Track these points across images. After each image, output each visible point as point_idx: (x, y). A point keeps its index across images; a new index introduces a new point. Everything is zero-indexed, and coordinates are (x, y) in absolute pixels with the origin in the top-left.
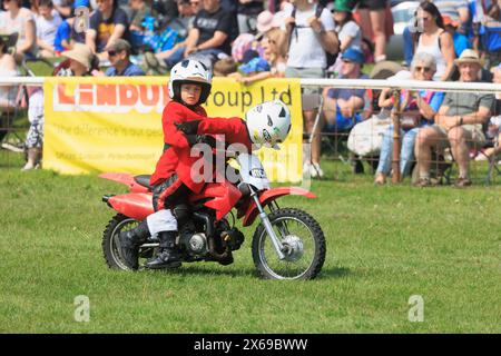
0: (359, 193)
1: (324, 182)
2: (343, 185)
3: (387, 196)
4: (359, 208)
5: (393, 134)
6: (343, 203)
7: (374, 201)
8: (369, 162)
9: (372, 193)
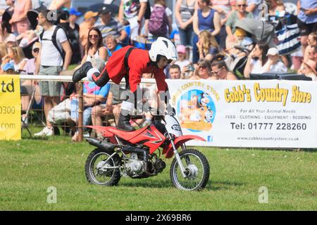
0: (57, 147)
1: (35, 141)
2: (47, 142)
3: (75, 150)
4: (57, 157)
5: (79, 110)
6: (47, 154)
7: (67, 153)
8: (63, 128)
9: (65, 147)
